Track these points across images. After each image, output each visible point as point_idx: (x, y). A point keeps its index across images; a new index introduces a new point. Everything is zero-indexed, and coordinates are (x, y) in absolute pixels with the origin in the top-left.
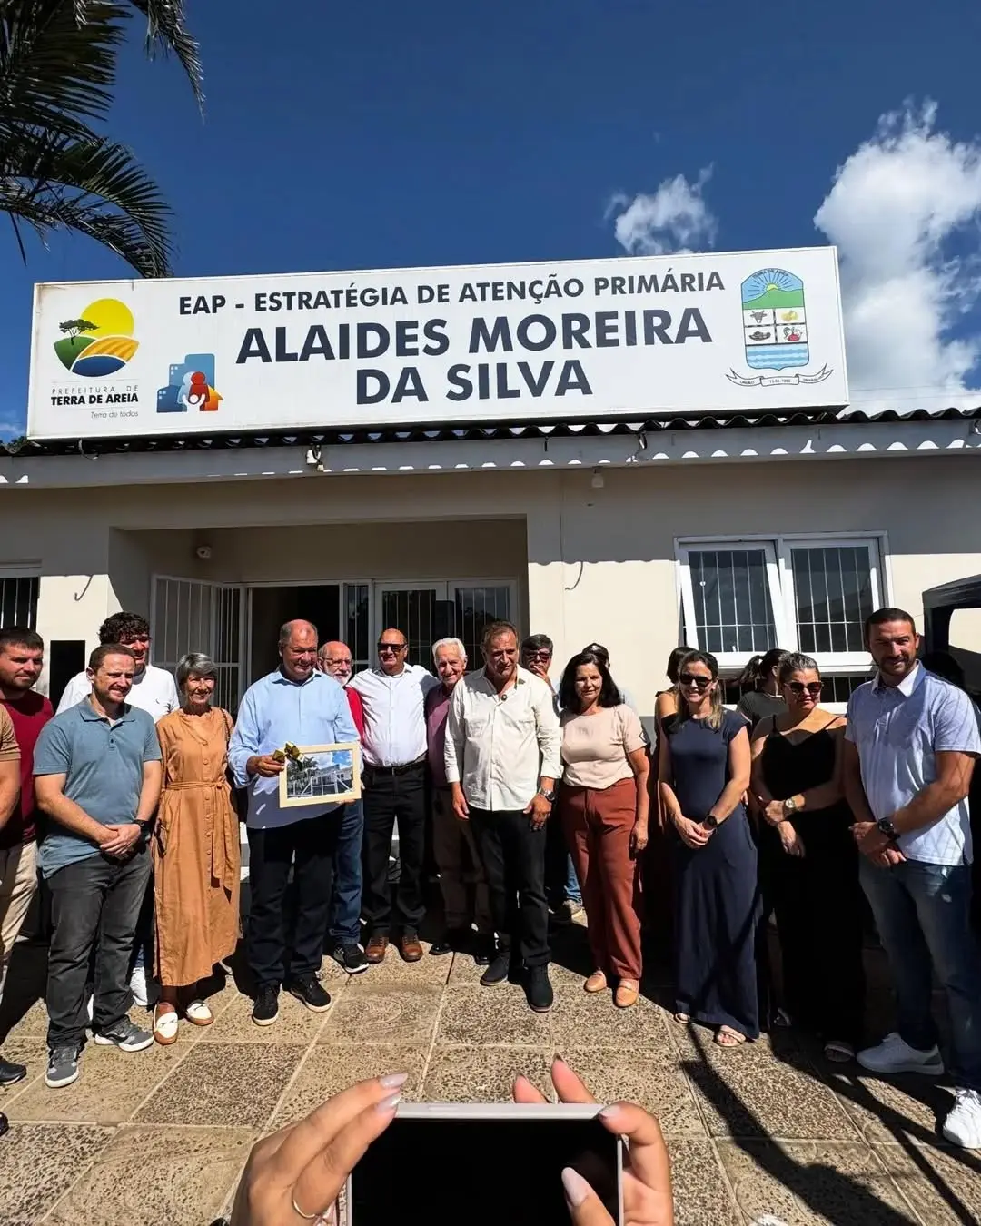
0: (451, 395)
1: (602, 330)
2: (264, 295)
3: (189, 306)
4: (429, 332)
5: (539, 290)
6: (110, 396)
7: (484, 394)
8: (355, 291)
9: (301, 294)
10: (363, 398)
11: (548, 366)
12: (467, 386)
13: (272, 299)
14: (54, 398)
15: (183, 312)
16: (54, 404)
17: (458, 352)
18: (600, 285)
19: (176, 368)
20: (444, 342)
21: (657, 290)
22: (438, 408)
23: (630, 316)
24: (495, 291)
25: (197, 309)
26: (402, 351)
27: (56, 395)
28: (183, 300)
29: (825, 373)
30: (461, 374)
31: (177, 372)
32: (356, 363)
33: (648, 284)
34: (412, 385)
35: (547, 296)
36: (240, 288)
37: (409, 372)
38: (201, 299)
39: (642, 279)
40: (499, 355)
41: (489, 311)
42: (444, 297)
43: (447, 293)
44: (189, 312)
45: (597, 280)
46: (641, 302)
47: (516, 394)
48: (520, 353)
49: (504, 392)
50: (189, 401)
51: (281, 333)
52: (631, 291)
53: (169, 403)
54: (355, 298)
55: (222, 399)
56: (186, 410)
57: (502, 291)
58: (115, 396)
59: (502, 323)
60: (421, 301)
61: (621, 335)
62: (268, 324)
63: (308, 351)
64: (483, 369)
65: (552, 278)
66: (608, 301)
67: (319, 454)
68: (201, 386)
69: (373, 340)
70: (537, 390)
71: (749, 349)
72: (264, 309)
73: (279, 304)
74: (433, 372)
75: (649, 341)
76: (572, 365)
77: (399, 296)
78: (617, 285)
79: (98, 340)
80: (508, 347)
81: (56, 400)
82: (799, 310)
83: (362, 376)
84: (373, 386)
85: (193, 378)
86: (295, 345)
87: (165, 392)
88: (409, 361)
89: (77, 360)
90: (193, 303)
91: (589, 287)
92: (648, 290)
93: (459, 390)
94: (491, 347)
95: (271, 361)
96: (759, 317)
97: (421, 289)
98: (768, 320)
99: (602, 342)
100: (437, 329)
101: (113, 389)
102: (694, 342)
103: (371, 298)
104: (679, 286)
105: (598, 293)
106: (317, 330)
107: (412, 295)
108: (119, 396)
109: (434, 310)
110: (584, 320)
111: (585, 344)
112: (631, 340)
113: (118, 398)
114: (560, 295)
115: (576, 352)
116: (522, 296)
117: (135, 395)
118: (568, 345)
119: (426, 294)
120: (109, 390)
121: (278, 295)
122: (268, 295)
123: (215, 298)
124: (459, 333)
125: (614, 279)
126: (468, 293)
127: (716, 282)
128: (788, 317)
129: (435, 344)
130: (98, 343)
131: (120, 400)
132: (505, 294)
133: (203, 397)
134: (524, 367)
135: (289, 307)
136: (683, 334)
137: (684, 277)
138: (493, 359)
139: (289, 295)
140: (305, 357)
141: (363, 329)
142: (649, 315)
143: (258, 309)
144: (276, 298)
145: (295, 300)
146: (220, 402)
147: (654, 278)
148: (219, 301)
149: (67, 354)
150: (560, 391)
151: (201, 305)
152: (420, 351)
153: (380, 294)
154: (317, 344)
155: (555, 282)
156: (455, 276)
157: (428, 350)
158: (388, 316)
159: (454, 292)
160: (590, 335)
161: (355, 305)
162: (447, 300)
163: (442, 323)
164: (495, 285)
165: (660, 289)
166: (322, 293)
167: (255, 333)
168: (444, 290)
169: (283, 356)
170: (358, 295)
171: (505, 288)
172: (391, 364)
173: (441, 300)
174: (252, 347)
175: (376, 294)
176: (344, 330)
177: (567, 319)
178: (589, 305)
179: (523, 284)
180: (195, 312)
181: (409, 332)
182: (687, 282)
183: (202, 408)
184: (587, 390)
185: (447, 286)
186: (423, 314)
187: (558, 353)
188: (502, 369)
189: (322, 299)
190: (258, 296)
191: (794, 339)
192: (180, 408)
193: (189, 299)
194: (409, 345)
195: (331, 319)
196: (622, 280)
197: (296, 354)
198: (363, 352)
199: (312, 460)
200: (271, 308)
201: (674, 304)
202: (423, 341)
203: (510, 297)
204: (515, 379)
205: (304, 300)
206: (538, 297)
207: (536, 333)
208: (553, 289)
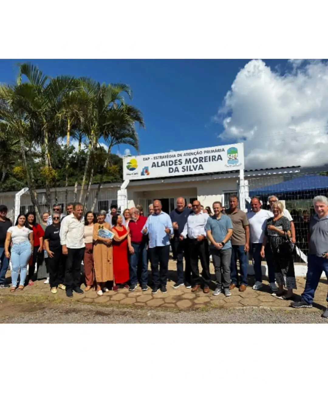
1: (205, 159)
2: (155, 157)
4: (179, 161)
5: (195, 153)
7: (187, 170)
10: (170, 172)
11: (197, 166)
12: (185, 169)
14: (127, 174)
15: (144, 160)
17: (183, 164)
18: (205, 152)
20: (181, 163)
22: (181, 173)
23: (210, 157)
29: (241, 164)
31: (143, 169)
32: (169, 167)
33: (213, 151)
34: (177, 170)
36: (151, 156)
37: (177, 168)
39: (211, 151)
40: (190, 164)
41: (188, 157)
46: (211, 154)
47: (192, 170)
48: (193, 164)
49: (190, 170)
51: (158, 163)
53: (142, 174)
54: (168, 157)
59: (190, 159)
61: (208, 160)
62: (156, 161)
63: (162, 165)
64: (187, 167)
65: (197, 151)
66: (206, 155)
67: (164, 181)
68: (147, 171)
69: (171, 163)
70: (195, 169)
71: (228, 161)
74: (180, 167)
75: (213, 161)
76: (201, 165)
77: (175, 156)
78: (208, 152)
80: (191, 163)
82: (237, 154)
83: (170, 168)
84: (171, 170)
86: (160, 165)
88: (176, 166)
91: (203, 153)
93: (184, 170)
94: (188, 163)
95: (156, 167)
96: (230, 155)
98: (232, 156)
99: (205, 161)
101: (135, 172)
102: (220, 160)
103: (171, 156)
104: (217, 151)
106: (163, 162)
107: (176, 156)
110: (202, 158)
111: (202, 162)
112: (210, 160)
113: (135, 174)
115: (201, 163)
116: (193, 155)
117: (138, 173)
118: (200, 162)
119: (179, 155)
121: (157, 157)
124: (183, 161)
126: (185, 155)
127: (223, 150)
128: (235, 155)
130: (132, 166)
133: (147, 173)
134: (193, 166)
135: (159, 159)
136: (218, 159)
138: (189, 165)
139: (159, 157)
141: (170, 161)
142: (213, 156)
143: (154, 159)
146: (149, 174)
148: (149, 158)
149: (128, 167)
150: (199, 170)
151: (146, 159)
154: (163, 164)
156: (182, 152)
158: (173, 159)
159: (183, 155)
160: (203, 160)
163: (181, 160)
167: (154, 163)
168: (181, 154)
169: (158, 166)
171: (190, 154)
172: (174, 167)
173: (181, 156)
174: (154, 165)
176: (167, 162)
177: (200, 158)
178: (203, 155)
179: (193, 153)
181: (176, 161)
182: (219, 151)
183: (147, 175)
184: (203, 169)
186: (178, 158)
187: (198, 164)
188: (190, 166)
189: (163, 157)
191: (236, 159)
192: (144, 175)
193: (144, 158)
194: (176, 163)
195: (165, 160)
198: (170, 165)
200: (156, 159)
201: (216, 154)
202: (178, 163)
204: (192, 168)
205: (161, 157)
206: (195, 155)
207: (195, 160)
208: (198, 153)
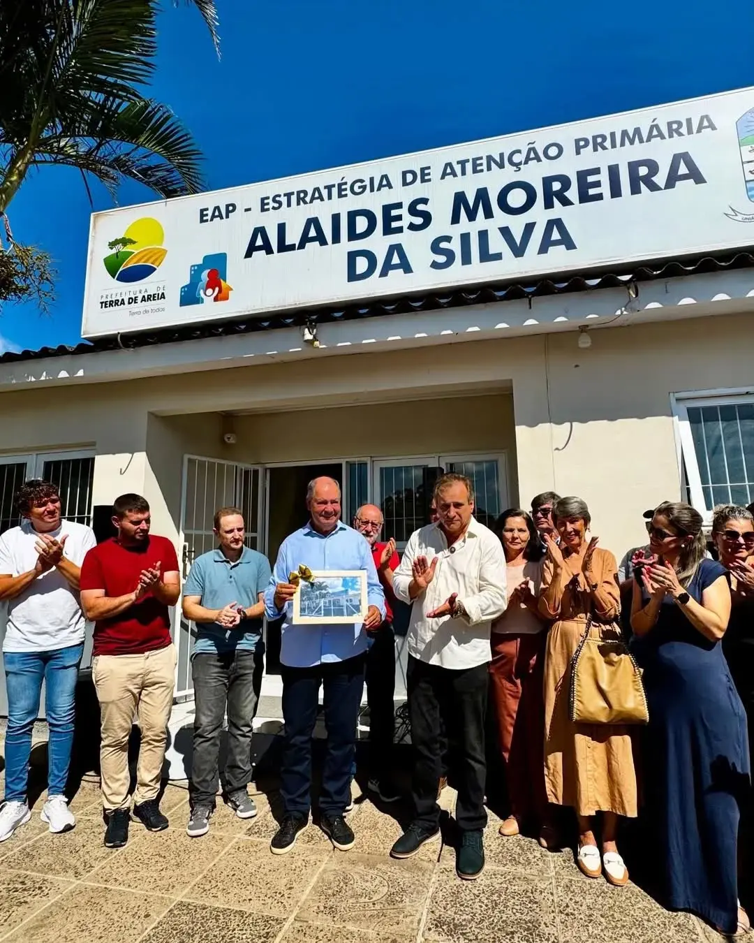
0: (435, 265)
1: (584, 186)
2: (268, 198)
3: (207, 215)
4: (413, 210)
5: (516, 158)
6: (144, 297)
7: (466, 260)
8: (346, 183)
9: (299, 193)
10: (353, 276)
11: (529, 228)
12: (450, 255)
13: (274, 200)
14: (102, 303)
15: (202, 221)
16: (102, 307)
17: (441, 224)
18: (580, 145)
19: (196, 268)
20: (427, 217)
21: (641, 141)
22: (424, 278)
23: (614, 172)
24: (475, 166)
25: (213, 217)
26: (388, 230)
27: (104, 300)
28: (202, 211)
30: (443, 245)
31: (196, 271)
32: (346, 246)
33: (632, 137)
34: (399, 260)
35: (526, 162)
36: (247, 194)
38: (217, 208)
39: (625, 133)
40: (481, 222)
41: (469, 185)
42: (426, 178)
43: (429, 174)
44: (207, 221)
45: (577, 141)
46: (623, 156)
47: (498, 257)
48: (501, 218)
49: (486, 256)
50: (206, 295)
51: (282, 228)
52: (614, 146)
53: (189, 297)
54: (346, 190)
55: (231, 289)
56: (202, 302)
57: (481, 164)
58: (148, 296)
59: (482, 195)
60: (405, 183)
61: (605, 189)
62: (271, 221)
63: (305, 240)
64: (465, 238)
65: (531, 146)
66: (589, 159)
67: (315, 331)
68: (215, 280)
69: (362, 224)
70: (519, 251)
71: (749, 185)
72: (268, 210)
73: (280, 204)
74: (417, 246)
75: (635, 190)
77: (386, 182)
78: (598, 143)
79: (136, 252)
80: (489, 214)
81: (104, 304)
83: (352, 256)
84: (362, 264)
85: (209, 275)
86: (293, 237)
87: (186, 289)
88: (394, 239)
89: (121, 270)
90: (210, 213)
91: (569, 149)
92: (632, 142)
94: (472, 216)
95: (273, 253)
97: (404, 174)
99: (584, 198)
100: (420, 207)
101: (146, 291)
102: (685, 185)
103: (359, 187)
104: (666, 134)
105: (578, 153)
106: (312, 222)
107: (396, 180)
108: (151, 295)
109: (418, 190)
110: (566, 182)
111: (566, 202)
112: (616, 192)
113: (149, 298)
114: (539, 160)
115: (558, 211)
116: (501, 166)
117: (163, 294)
118: (549, 205)
119: (409, 177)
120: (143, 292)
121: (279, 196)
122: (271, 198)
123: (227, 206)
124: (441, 208)
125: (595, 138)
126: (449, 171)
127: (707, 123)
129: (418, 221)
130: (136, 255)
131: (152, 299)
132: (484, 167)
133: (217, 289)
134: (505, 232)
135: (289, 205)
136: (673, 180)
137: (670, 124)
138: (474, 227)
139: (289, 195)
140: (302, 246)
141: (352, 216)
142: (633, 167)
143: (263, 210)
144: (277, 199)
145: (294, 198)
146: (230, 292)
147: (637, 131)
148: (231, 208)
149: (112, 266)
150: (543, 249)
151: (217, 213)
152: (405, 229)
153: (367, 183)
154: (313, 233)
155: (534, 149)
156: (436, 158)
157: (412, 227)
158: (374, 202)
159: (435, 173)
160: (573, 194)
161: (346, 195)
162: (429, 180)
163: (425, 201)
164: (475, 160)
165: (645, 139)
166: (317, 189)
167: (261, 231)
168: (426, 171)
169: (283, 247)
170: (348, 187)
171: (484, 161)
172: (378, 244)
173: (423, 181)
174: (258, 243)
175: (364, 184)
176: (336, 219)
177: (547, 182)
178: (569, 166)
179: (502, 155)
180: (212, 220)
181: (394, 213)
182: (674, 129)
183: (216, 299)
184: (570, 245)
185: (429, 168)
186: (405, 196)
187: (539, 215)
188: (483, 235)
189: (317, 195)
190: (263, 200)
192: (198, 301)
193: (207, 209)
194: (394, 225)
196: (604, 138)
197: (295, 245)
198: (353, 236)
199: (308, 336)
200: (274, 208)
201: (661, 152)
202: (408, 219)
203: (489, 168)
204: (497, 244)
205: (301, 197)
206: (517, 165)
207: (517, 198)
208: (532, 155)
